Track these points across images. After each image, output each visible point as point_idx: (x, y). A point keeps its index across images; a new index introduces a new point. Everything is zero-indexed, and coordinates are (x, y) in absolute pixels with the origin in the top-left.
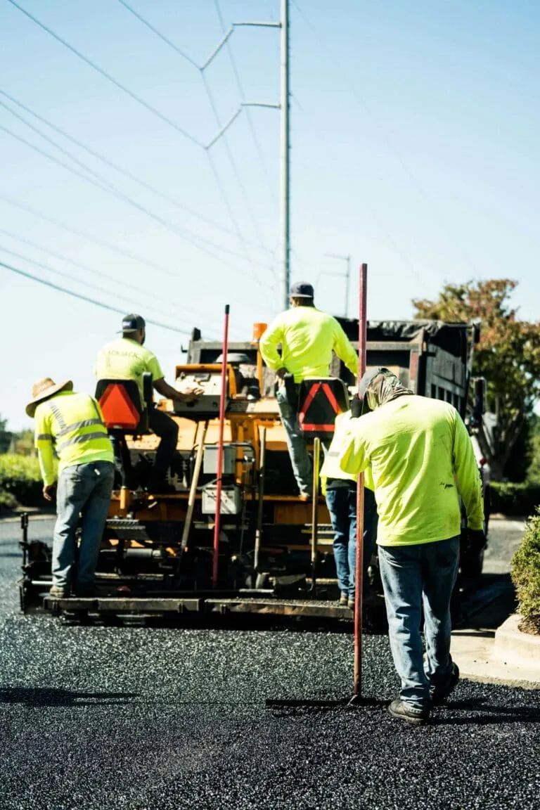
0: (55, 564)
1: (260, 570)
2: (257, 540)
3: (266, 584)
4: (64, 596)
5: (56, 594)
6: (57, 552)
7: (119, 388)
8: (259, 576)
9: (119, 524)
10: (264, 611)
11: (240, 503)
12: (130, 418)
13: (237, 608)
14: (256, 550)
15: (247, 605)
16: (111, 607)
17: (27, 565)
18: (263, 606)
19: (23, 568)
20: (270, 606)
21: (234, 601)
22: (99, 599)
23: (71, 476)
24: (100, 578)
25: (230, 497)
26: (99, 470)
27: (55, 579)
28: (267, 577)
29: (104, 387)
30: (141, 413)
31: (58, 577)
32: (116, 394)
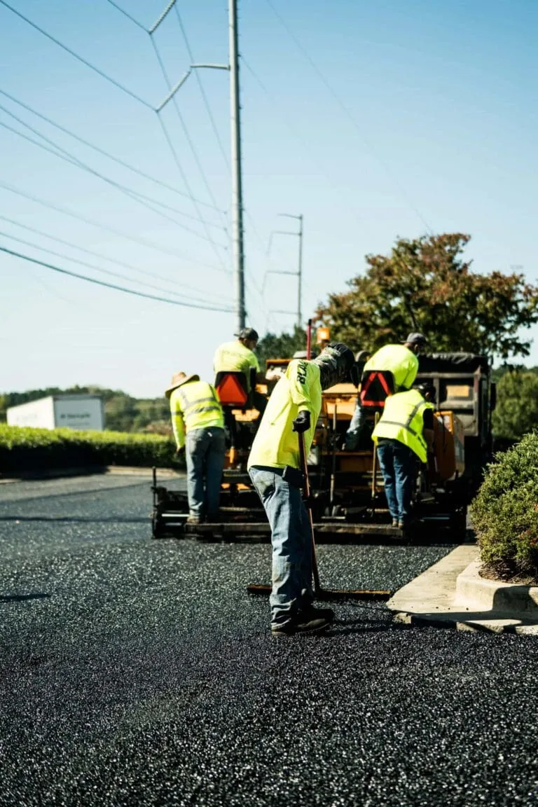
0: (191, 502)
1: (335, 503)
2: (332, 482)
3: (339, 513)
4: (200, 523)
5: (193, 521)
6: (191, 494)
7: (234, 379)
8: (334, 508)
9: (233, 473)
10: (341, 531)
11: (320, 457)
12: (241, 398)
13: (322, 529)
14: (332, 490)
15: (328, 527)
16: (233, 529)
17: (157, 503)
18: (340, 528)
20: (344, 528)
21: (320, 525)
22: (225, 524)
23: (192, 437)
25: (313, 453)
26: (212, 433)
27: (191, 512)
28: (340, 508)
29: (222, 377)
30: (248, 395)
31: (194, 510)
32: (230, 382)
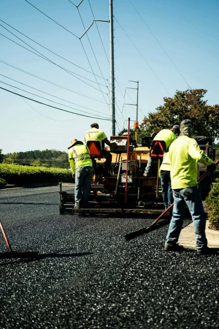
0: (76, 199)
1: (140, 200)
2: (139, 190)
3: (141, 204)
4: (79, 208)
5: (76, 208)
6: (76, 195)
7: (94, 144)
8: (139, 202)
9: (95, 186)
11: (133, 180)
12: (98, 153)
13: (133, 212)
14: (138, 194)
15: (136, 211)
16: (94, 211)
17: (62, 199)
18: (141, 211)
19: (60, 200)
20: (143, 211)
21: (132, 210)
22: (90, 209)
23: (79, 171)
24: (89, 203)
25: (130, 178)
26: (87, 169)
27: (76, 203)
28: (142, 202)
29: (89, 143)
31: (77, 203)
